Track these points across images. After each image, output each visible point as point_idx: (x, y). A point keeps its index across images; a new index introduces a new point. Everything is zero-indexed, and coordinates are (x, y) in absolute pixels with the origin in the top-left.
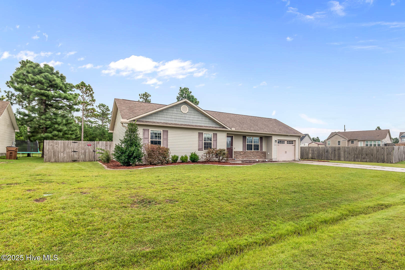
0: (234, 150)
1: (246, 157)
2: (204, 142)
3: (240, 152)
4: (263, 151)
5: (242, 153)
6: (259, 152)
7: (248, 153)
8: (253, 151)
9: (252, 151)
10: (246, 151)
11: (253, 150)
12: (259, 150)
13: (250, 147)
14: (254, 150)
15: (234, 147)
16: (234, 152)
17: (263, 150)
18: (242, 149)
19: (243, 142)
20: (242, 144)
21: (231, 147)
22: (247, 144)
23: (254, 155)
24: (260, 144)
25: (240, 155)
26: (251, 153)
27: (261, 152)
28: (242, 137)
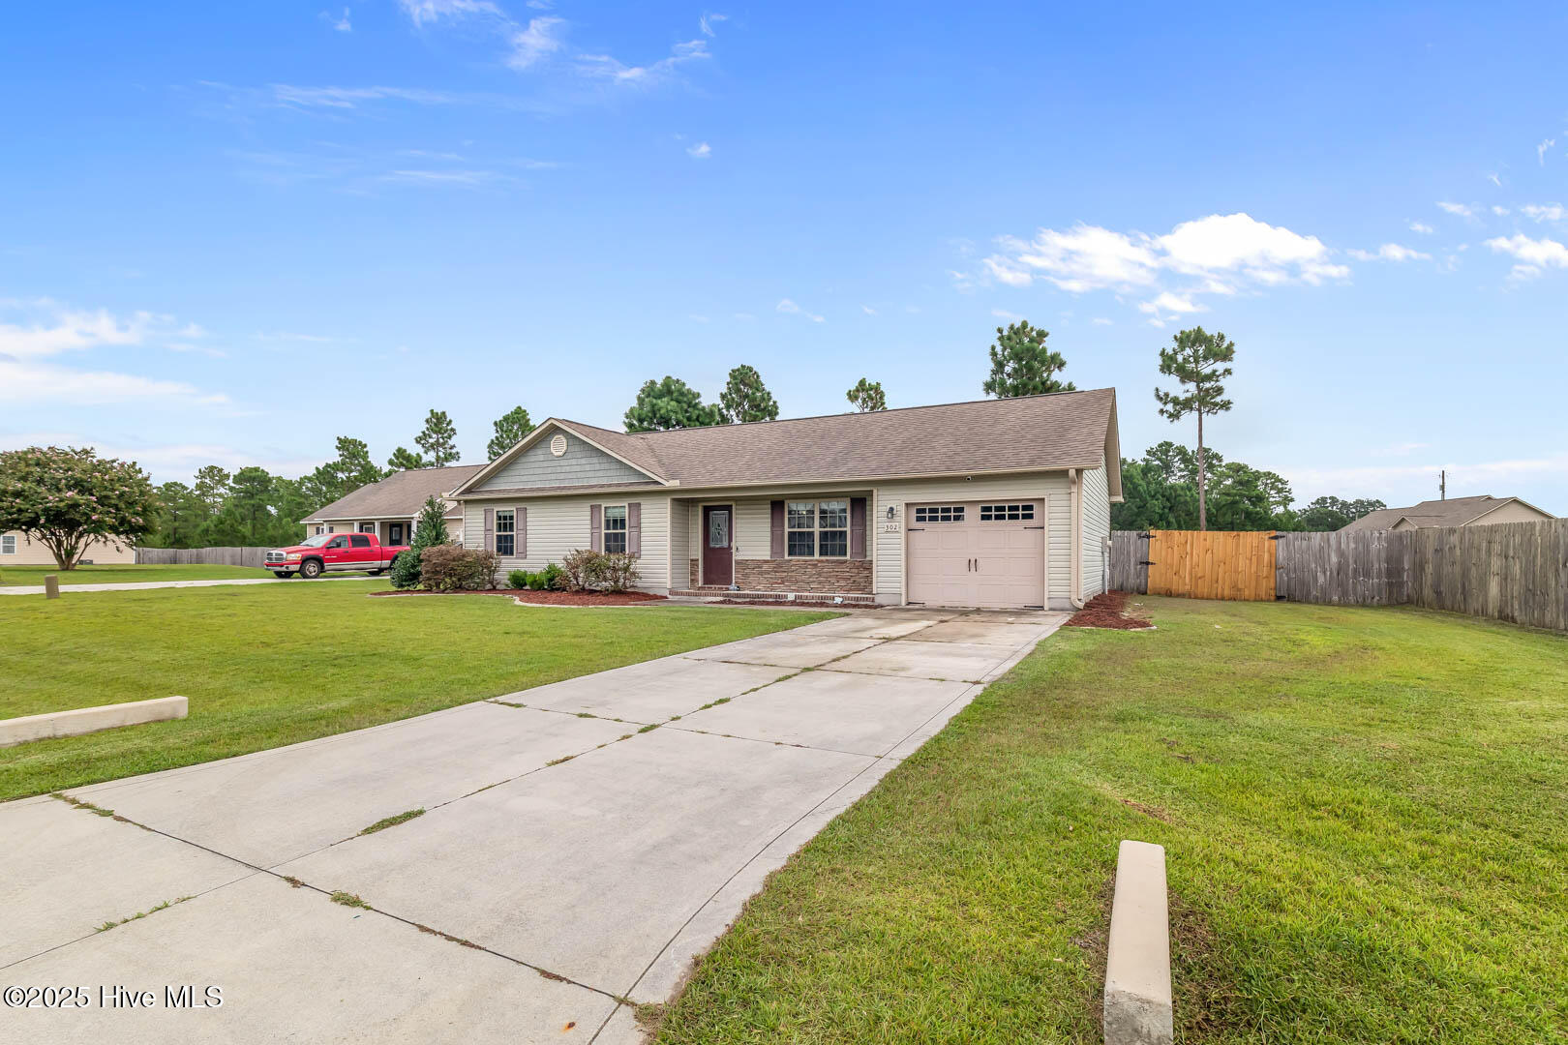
0: (736, 557)
1: (783, 583)
2: (606, 534)
3: (759, 564)
4: (868, 557)
5: (765, 567)
6: (845, 562)
7: (794, 565)
8: (819, 561)
9: (811, 560)
10: (787, 557)
11: (817, 556)
12: (845, 554)
13: (799, 543)
14: (821, 554)
15: (733, 544)
16: (737, 562)
17: (868, 552)
18: (769, 553)
19: (773, 526)
20: (769, 534)
21: (729, 545)
22: (787, 530)
23: (820, 574)
24: (852, 531)
25: (761, 573)
26: (807, 568)
27: (857, 564)
28: (770, 506)
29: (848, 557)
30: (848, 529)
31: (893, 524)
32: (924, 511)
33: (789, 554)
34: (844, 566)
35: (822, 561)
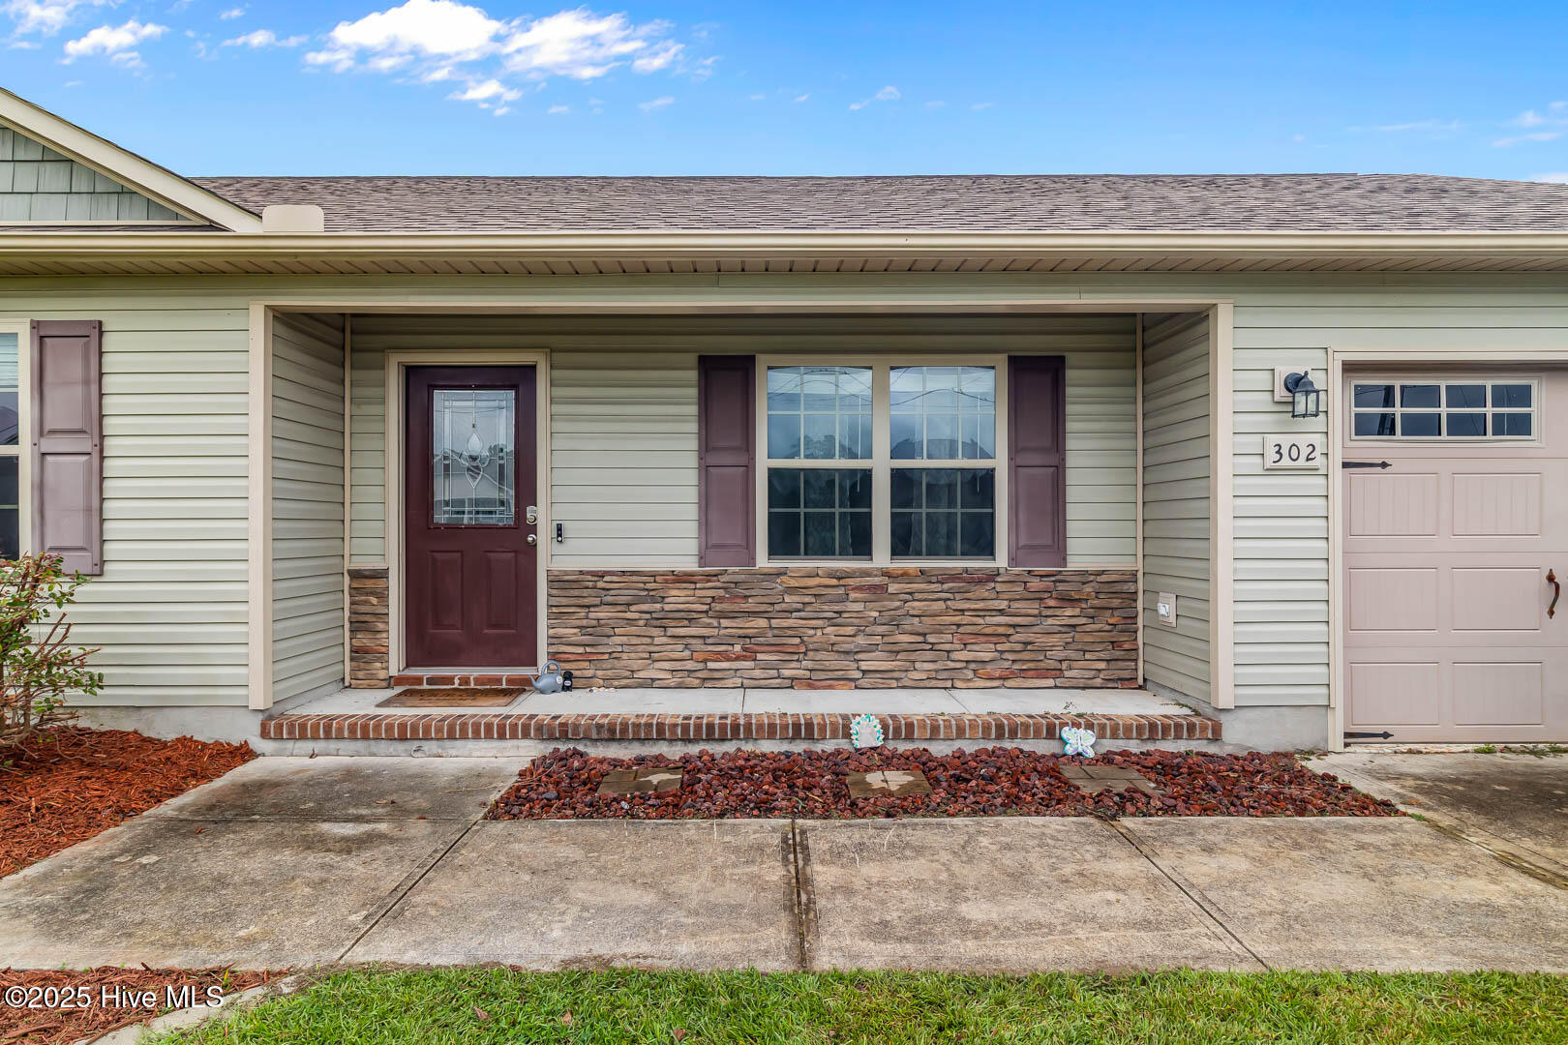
0: (551, 559)
1: (749, 654)
3: (650, 586)
4: (1075, 563)
5: (678, 598)
6: (992, 576)
7: (791, 590)
8: (886, 573)
9: (866, 573)
10: (763, 561)
11: (881, 556)
12: (988, 549)
13: (813, 511)
14: (902, 545)
15: (542, 514)
16: (557, 581)
17: (1073, 546)
18: (692, 546)
19: (706, 447)
20: (692, 477)
21: (520, 514)
22: (763, 463)
23: (895, 623)
24: (1015, 467)
25: (661, 621)
26: (845, 598)
27: (1035, 584)
28: (693, 375)
29: (1001, 560)
30: (1001, 464)
31: (1303, 441)
32: (1430, 395)
33: (773, 551)
34: (982, 591)
35: (904, 576)
